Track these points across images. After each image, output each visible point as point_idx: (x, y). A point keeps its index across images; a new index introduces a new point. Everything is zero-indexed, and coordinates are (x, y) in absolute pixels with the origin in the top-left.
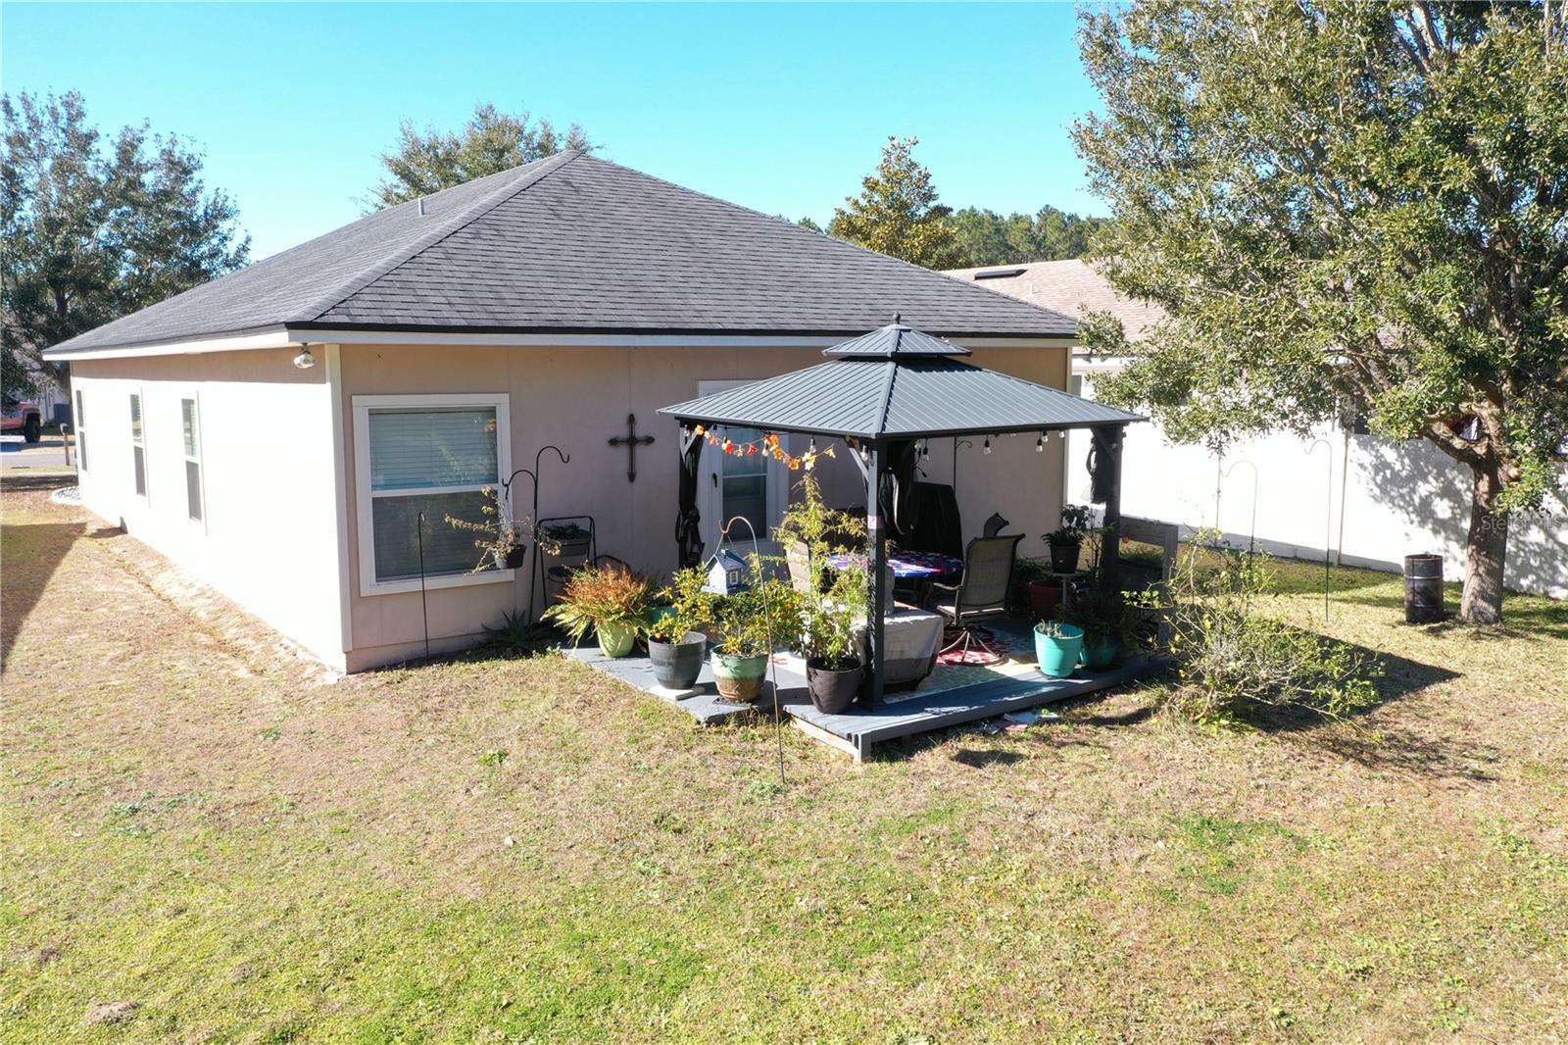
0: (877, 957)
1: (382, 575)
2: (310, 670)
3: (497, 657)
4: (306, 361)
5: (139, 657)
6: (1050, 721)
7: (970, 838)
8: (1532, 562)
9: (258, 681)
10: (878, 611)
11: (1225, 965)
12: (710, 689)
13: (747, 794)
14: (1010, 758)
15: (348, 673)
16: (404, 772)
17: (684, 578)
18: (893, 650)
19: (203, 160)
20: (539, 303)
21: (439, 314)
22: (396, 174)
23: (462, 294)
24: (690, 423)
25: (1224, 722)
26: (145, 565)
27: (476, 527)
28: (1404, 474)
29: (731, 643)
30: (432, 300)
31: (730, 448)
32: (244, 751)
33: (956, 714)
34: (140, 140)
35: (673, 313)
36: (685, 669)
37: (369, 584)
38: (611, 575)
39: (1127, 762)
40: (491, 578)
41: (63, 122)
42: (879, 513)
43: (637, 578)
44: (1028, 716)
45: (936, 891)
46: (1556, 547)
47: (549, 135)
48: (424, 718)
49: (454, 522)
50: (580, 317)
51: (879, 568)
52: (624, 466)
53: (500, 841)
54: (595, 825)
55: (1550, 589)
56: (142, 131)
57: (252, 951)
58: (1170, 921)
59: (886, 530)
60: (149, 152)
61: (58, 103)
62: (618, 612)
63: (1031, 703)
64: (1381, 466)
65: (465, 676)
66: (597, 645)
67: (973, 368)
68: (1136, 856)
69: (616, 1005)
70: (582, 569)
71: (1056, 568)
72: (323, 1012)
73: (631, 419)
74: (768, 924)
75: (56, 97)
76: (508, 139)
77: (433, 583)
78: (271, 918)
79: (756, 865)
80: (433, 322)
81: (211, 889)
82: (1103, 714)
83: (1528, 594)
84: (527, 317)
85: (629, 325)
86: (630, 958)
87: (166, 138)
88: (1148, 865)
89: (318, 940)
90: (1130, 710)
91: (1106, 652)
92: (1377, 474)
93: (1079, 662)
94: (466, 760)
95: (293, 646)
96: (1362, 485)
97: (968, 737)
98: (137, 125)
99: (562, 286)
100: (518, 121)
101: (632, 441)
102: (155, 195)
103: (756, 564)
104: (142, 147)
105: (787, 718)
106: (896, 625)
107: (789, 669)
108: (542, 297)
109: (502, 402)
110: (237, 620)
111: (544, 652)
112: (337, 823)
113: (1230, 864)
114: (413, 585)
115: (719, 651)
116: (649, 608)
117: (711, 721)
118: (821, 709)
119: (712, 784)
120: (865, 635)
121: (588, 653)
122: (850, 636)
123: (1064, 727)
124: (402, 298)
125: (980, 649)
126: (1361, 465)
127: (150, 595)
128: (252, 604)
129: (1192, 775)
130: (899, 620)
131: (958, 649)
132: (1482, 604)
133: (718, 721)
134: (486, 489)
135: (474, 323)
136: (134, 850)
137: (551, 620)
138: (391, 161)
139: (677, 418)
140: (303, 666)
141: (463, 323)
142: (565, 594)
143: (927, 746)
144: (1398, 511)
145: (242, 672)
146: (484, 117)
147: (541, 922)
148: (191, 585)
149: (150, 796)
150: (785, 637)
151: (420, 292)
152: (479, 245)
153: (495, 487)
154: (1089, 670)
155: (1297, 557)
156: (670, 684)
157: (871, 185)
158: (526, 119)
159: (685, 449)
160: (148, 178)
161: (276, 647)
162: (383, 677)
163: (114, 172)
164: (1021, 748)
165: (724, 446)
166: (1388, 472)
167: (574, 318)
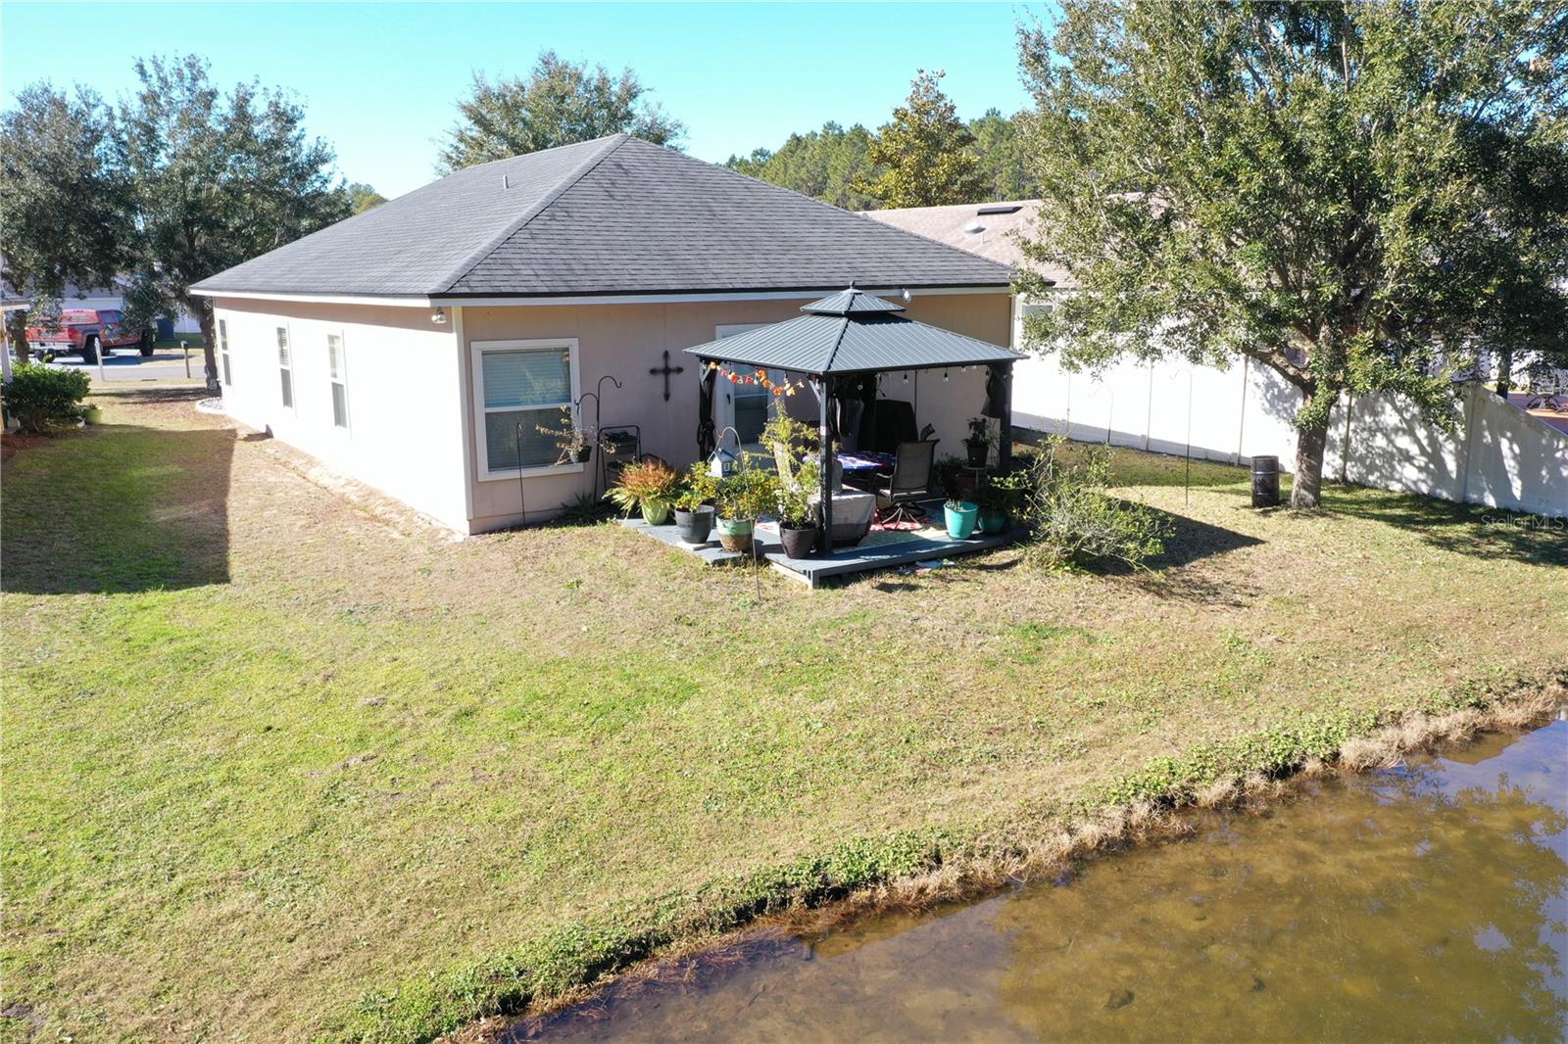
0: (803, 687)
1: (493, 466)
2: (443, 534)
3: (573, 525)
4: (441, 319)
5: (320, 526)
6: (946, 567)
7: (873, 631)
8: (1377, 462)
9: (408, 540)
10: (827, 490)
11: (1013, 698)
12: (717, 544)
13: (735, 604)
14: (912, 588)
15: (472, 534)
16: (516, 593)
17: (698, 467)
18: (838, 518)
19: (305, 111)
20: (599, 272)
21: (529, 284)
22: (470, 118)
23: (544, 267)
24: (707, 360)
25: (1067, 568)
26: (296, 462)
27: (557, 433)
28: (1287, 391)
29: (729, 511)
30: (525, 272)
31: (734, 378)
32: (409, 581)
33: (880, 560)
34: (252, 95)
35: (696, 276)
36: (700, 530)
37: (484, 474)
38: (651, 467)
39: (992, 591)
40: (567, 469)
41: (187, 83)
42: (828, 425)
43: (669, 469)
44: (935, 564)
45: (845, 657)
46: (1395, 450)
47: (604, 79)
48: (526, 562)
49: (542, 430)
50: (628, 282)
51: (829, 461)
52: (660, 389)
53: (579, 629)
54: (638, 621)
55: (1389, 483)
56: (253, 87)
57: (440, 678)
58: (989, 677)
59: (832, 434)
60: (259, 106)
61: (182, 66)
62: (655, 493)
63: (936, 555)
64: (1271, 385)
65: (551, 537)
66: (642, 517)
67: (905, 321)
68: (978, 642)
69: (648, 705)
70: (631, 463)
71: (971, 463)
72: (485, 704)
73: (666, 355)
74: (740, 671)
75: (181, 59)
76: (568, 85)
77: (528, 473)
78: (448, 663)
79: (736, 643)
80: (526, 290)
81: (410, 650)
82: (987, 563)
83: (1373, 488)
84: (589, 283)
85: (664, 288)
86: (657, 685)
87: (273, 91)
88: (985, 648)
89: (477, 674)
90: (1006, 561)
91: (996, 522)
92: (1267, 391)
93: (977, 528)
94: (555, 585)
95: (427, 518)
96: (1257, 400)
97: (888, 575)
98: (248, 82)
99: (615, 257)
100: (577, 69)
101: (667, 371)
102: (266, 143)
103: (746, 459)
104: (253, 102)
105: (768, 562)
106: (840, 500)
107: (768, 532)
108: (600, 267)
109: (573, 344)
110: (382, 501)
111: (605, 522)
112: (476, 618)
113: (1039, 649)
114: (514, 474)
115: (722, 518)
116: (677, 489)
117: (715, 563)
118: (790, 556)
119: (713, 599)
120: (819, 507)
121: (636, 522)
122: (809, 507)
123: (957, 571)
124: (503, 272)
125: (911, 521)
126: (1256, 384)
127: (310, 485)
128: (391, 491)
129: (1035, 599)
130: (844, 497)
131: (894, 521)
132: (1303, 491)
133: (721, 563)
134: (563, 407)
135: (554, 290)
136: (358, 632)
137: (610, 498)
138: (464, 107)
139: (698, 356)
140: (438, 531)
141: (546, 290)
142: (619, 481)
143: (858, 580)
144: (1282, 421)
145: (395, 535)
146: (546, 63)
147: (606, 668)
148: (339, 477)
149: (358, 605)
150: (767, 508)
151: (515, 267)
152: (555, 226)
153: (569, 404)
154: (984, 535)
155: (1210, 459)
156: (690, 540)
157: (902, 116)
158: (584, 66)
159: (703, 378)
160: (257, 129)
161: (415, 519)
162: (495, 537)
163: (231, 125)
164: (922, 583)
165: (730, 377)
166: (1276, 390)
167: (624, 283)
